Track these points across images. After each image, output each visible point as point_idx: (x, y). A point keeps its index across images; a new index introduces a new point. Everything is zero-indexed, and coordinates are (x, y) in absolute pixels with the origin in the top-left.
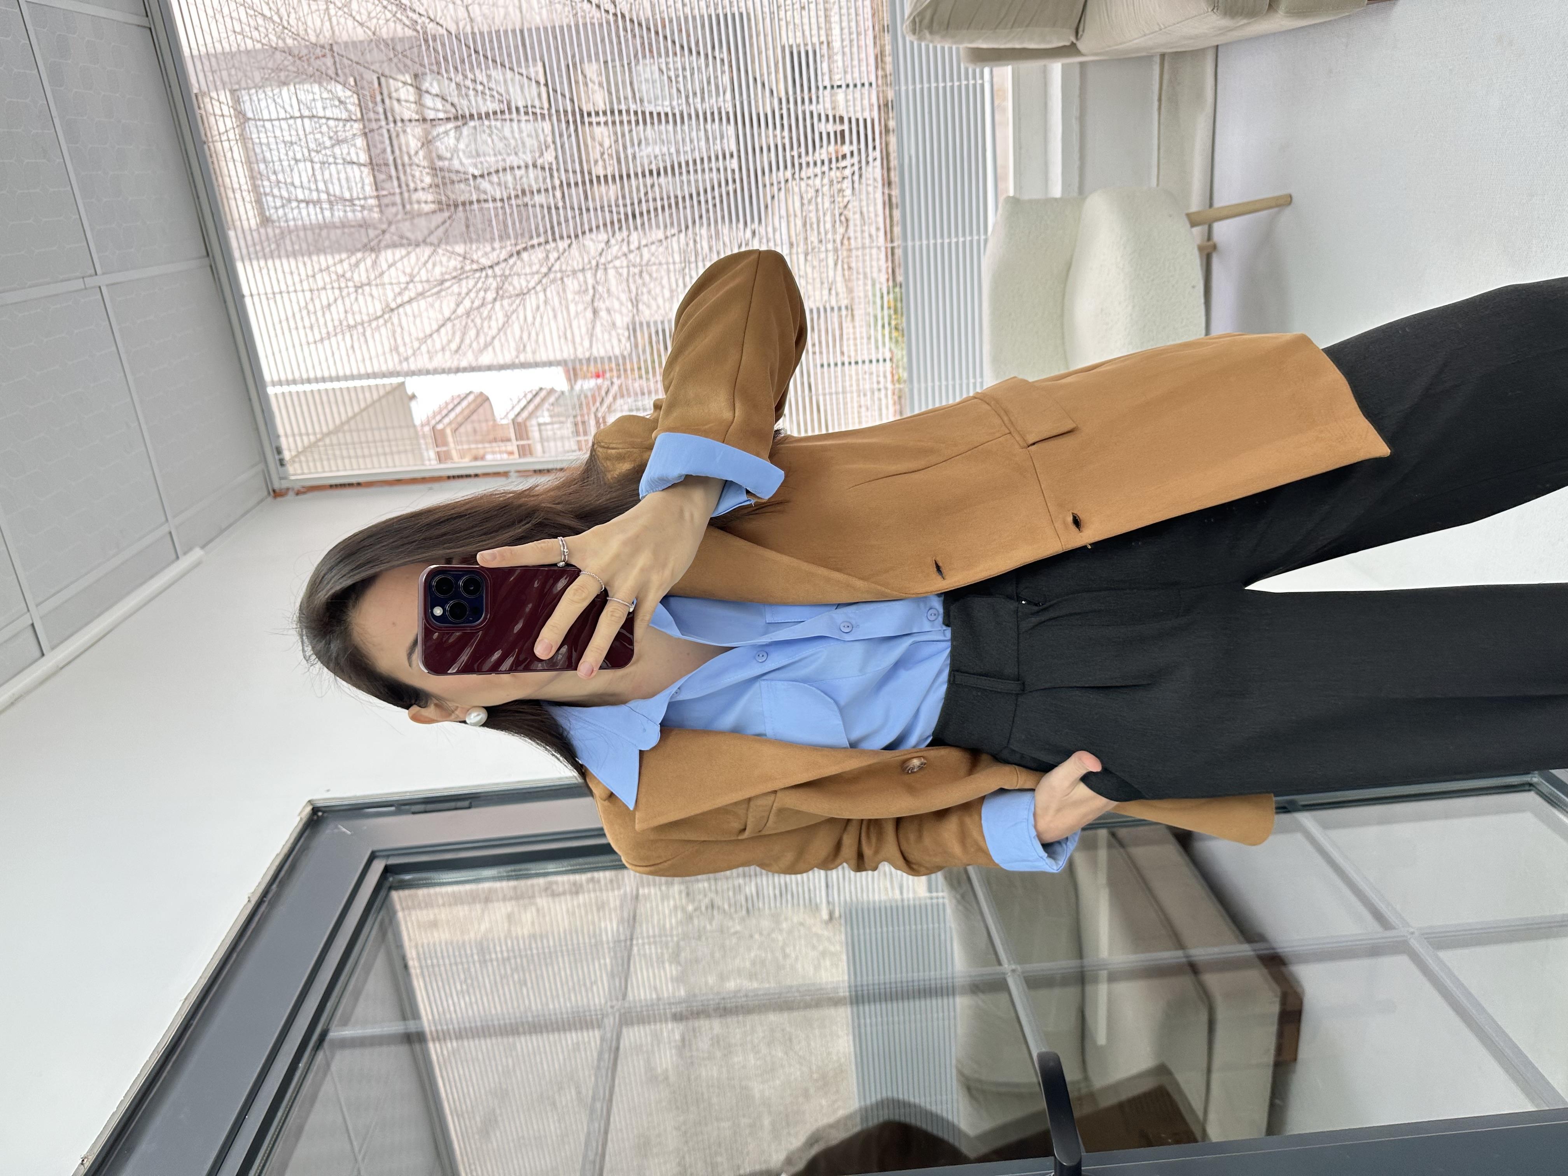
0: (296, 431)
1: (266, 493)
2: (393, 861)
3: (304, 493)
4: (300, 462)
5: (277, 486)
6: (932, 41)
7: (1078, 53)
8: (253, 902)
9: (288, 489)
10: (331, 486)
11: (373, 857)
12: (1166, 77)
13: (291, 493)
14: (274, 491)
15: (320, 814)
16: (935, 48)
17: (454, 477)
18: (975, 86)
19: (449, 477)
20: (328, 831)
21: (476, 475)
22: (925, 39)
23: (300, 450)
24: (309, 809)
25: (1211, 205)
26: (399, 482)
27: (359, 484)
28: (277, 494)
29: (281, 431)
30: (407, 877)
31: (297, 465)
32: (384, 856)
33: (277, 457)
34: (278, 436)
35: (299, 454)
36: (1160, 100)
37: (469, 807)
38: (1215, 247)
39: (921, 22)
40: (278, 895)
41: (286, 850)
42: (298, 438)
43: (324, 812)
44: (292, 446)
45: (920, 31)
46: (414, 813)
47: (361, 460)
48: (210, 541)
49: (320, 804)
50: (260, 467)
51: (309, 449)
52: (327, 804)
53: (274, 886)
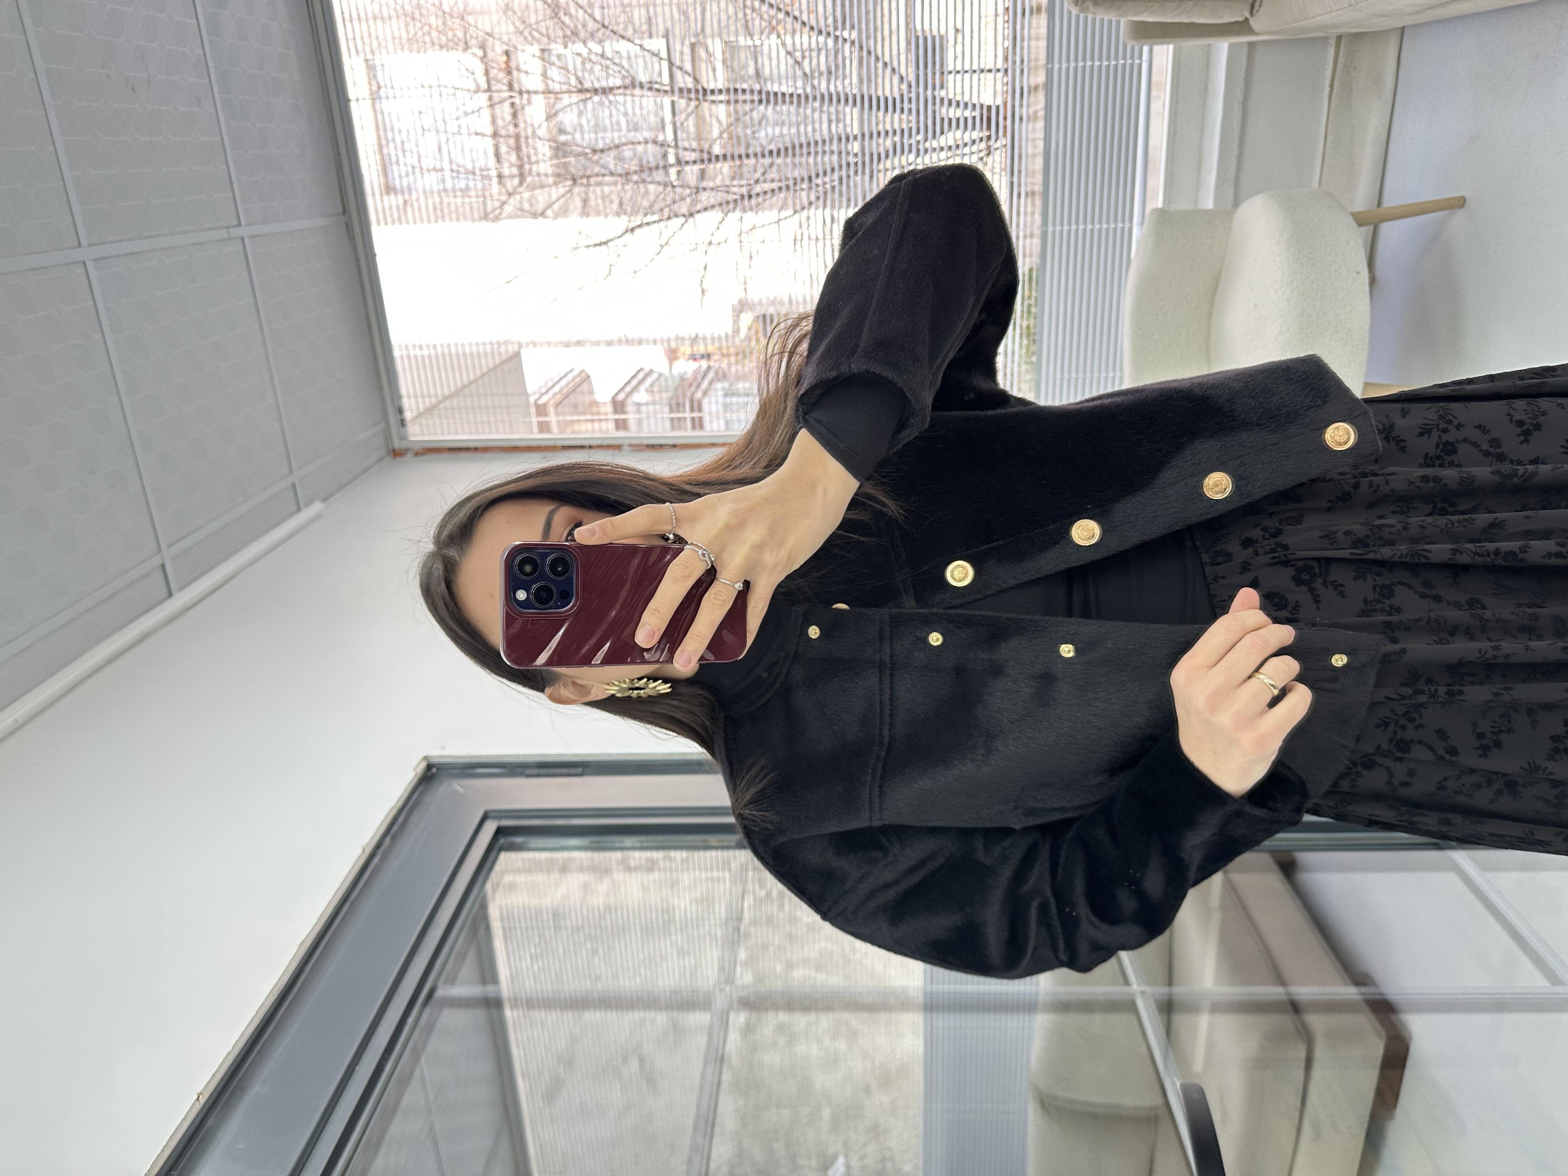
0: (418, 390)
1: (385, 452)
2: (505, 823)
3: (422, 454)
4: (421, 423)
5: (396, 446)
6: (1094, 14)
7: (1249, 31)
8: (366, 855)
9: (407, 450)
10: (449, 450)
11: (486, 816)
12: (1341, 61)
13: (410, 454)
14: (394, 451)
15: (434, 770)
16: (1095, 20)
18: (1132, 66)
19: (563, 447)
20: (441, 788)
21: (590, 447)
22: (1086, 10)
23: (421, 411)
24: (424, 765)
25: (1379, 205)
26: (514, 449)
27: (476, 449)
28: (396, 454)
29: (404, 391)
30: (518, 840)
31: (417, 427)
32: (497, 817)
33: (399, 417)
34: (401, 396)
35: (419, 416)
36: (1332, 86)
40: (391, 848)
41: (399, 805)
42: (420, 400)
43: (438, 769)
44: (414, 407)
45: (1083, 2)
46: (529, 776)
48: (331, 495)
49: (435, 761)
50: (382, 425)
51: (429, 411)
52: (442, 761)
53: (388, 840)
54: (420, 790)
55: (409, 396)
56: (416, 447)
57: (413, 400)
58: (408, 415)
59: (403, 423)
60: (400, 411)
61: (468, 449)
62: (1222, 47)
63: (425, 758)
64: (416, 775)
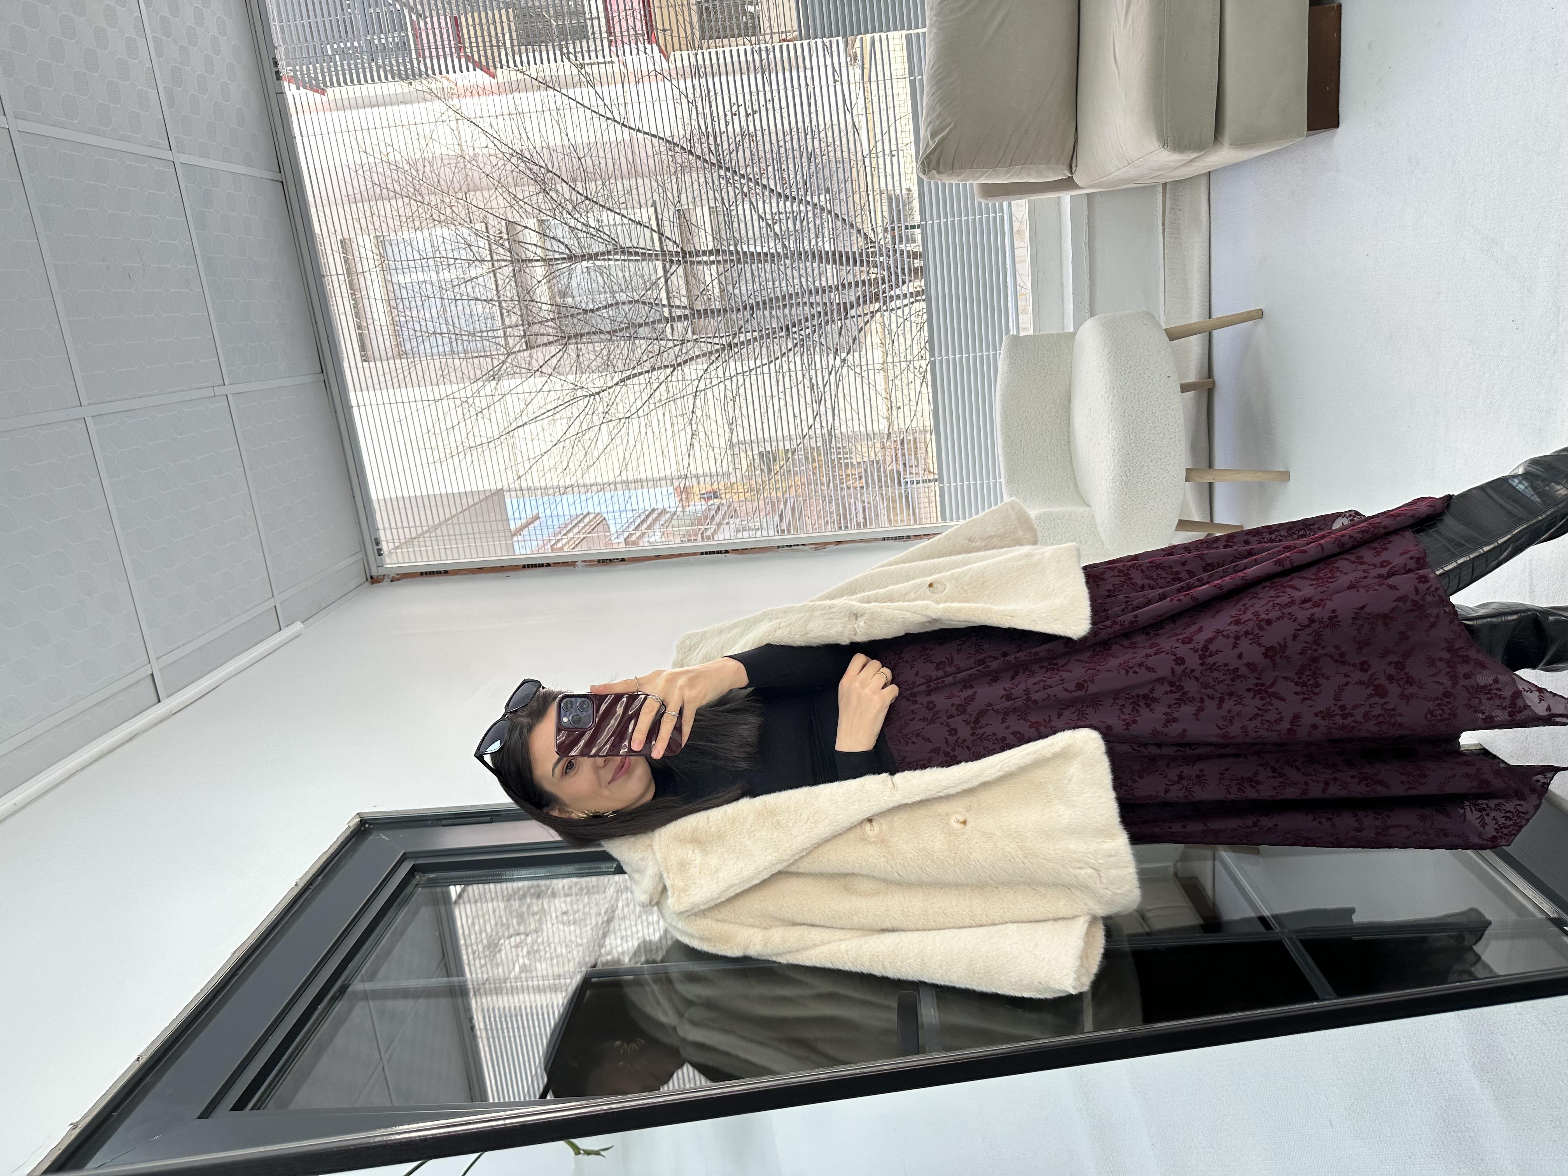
0: (393, 525)
1: (365, 579)
2: (420, 861)
3: (397, 579)
4: (396, 554)
5: (374, 573)
6: (940, 178)
7: (1076, 187)
8: (300, 887)
9: (384, 576)
10: (422, 574)
11: (404, 857)
12: (1168, 204)
13: (386, 579)
14: (372, 577)
15: (367, 825)
16: (944, 185)
17: (528, 566)
18: (995, 218)
19: (524, 566)
20: (371, 838)
21: (548, 565)
22: (934, 178)
23: (396, 542)
24: (358, 819)
25: (1210, 317)
26: (480, 570)
27: (446, 572)
28: (374, 580)
29: (380, 526)
30: (432, 876)
31: (394, 556)
32: (412, 858)
33: (376, 548)
34: (378, 529)
35: (395, 546)
36: (1163, 225)
37: (491, 822)
39: (929, 164)
40: (322, 885)
41: (332, 850)
42: (394, 531)
43: (370, 824)
44: (389, 537)
45: (929, 171)
46: (444, 826)
47: (449, 551)
48: (311, 616)
49: (368, 817)
50: (360, 556)
51: (407, 543)
52: (373, 816)
53: (320, 878)
54: (353, 839)
55: (384, 529)
56: (393, 574)
57: (388, 532)
58: (385, 547)
59: (380, 553)
60: (377, 542)
61: (439, 573)
62: (1066, 197)
63: (358, 813)
64: (349, 827)
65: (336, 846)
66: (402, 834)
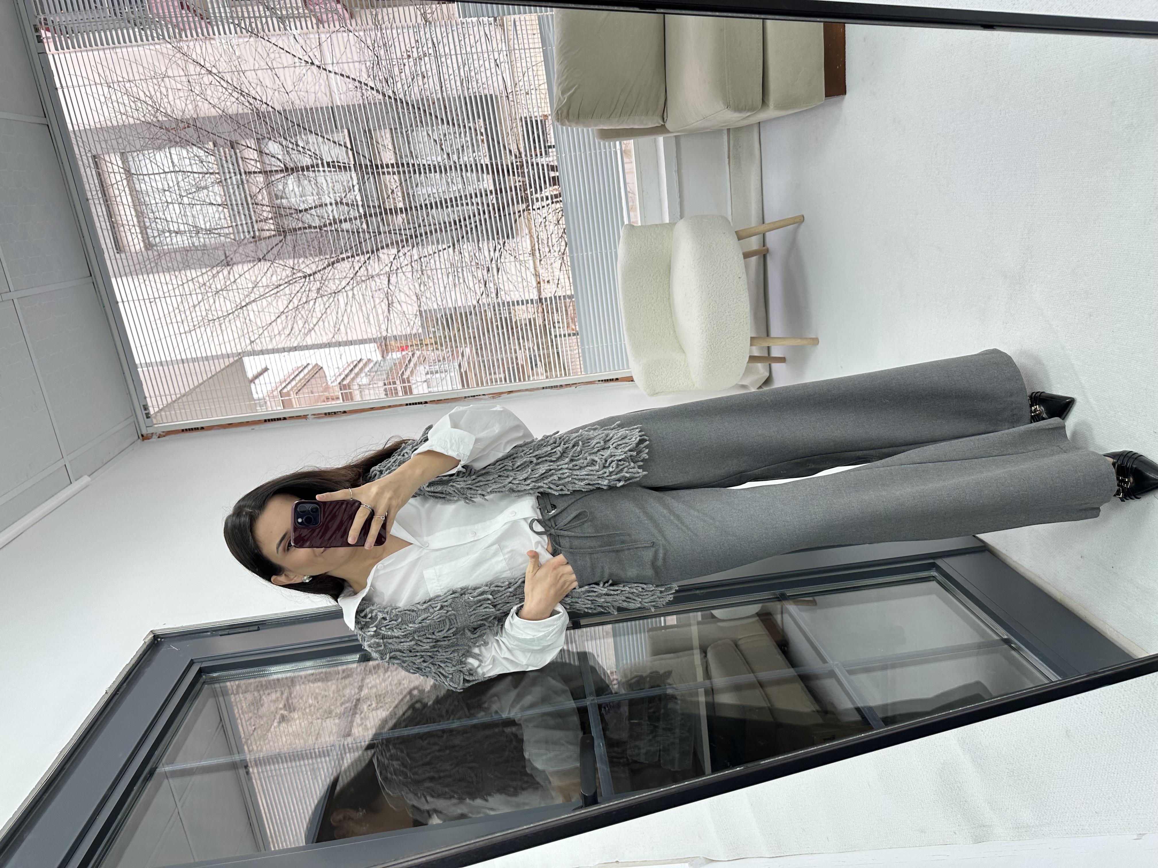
0: (157, 393)
1: (137, 437)
2: (205, 665)
3: (164, 436)
4: (161, 416)
5: (144, 432)
6: (570, 126)
7: (668, 131)
8: (109, 694)
9: (153, 433)
10: (183, 430)
11: (192, 663)
12: (732, 143)
13: (154, 436)
14: (142, 436)
15: (159, 639)
16: (573, 130)
17: (269, 420)
18: (610, 152)
19: (265, 421)
20: (164, 650)
21: (285, 419)
22: (565, 125)
23: (161, 407)
24: (152, 636)
25: (763, 223)
26: (230, 425)
27: (202, 428)
28: (144, 438)
29: (147, 395)
30: (215, 675)
31: (159, 417)
32: (199, 662)
33: (144, 412)
34: (145, 398)
35: (161, 410)
36: (729, 157)
37: (258, 630)
38: (768, 250)
39: (561, 114)
40: (127, 691)
41: (133, 662)
42: (159, 399)
43: (161, 638)
44: (155, 404)
45: (561, 120)
46: (221, 635)
48: (96, 470)
49: (160, 633)
50: (132, 420)
51: (169, 406)
52: (164, 632)
53: (125, 684)
54: (149, 652)
55: (151, 398)
56: (159, 431)
57: (154, 399)
58: (152, 411)
59: (148, 416)
60: (146, 407)
61: (196, 429)
62: (660, 139)
63: (151, 631)
64: (145, 642)
65: (136, 659)
66: (188, 644)
